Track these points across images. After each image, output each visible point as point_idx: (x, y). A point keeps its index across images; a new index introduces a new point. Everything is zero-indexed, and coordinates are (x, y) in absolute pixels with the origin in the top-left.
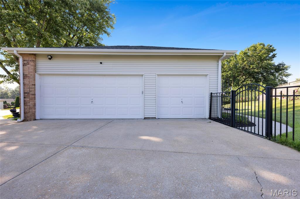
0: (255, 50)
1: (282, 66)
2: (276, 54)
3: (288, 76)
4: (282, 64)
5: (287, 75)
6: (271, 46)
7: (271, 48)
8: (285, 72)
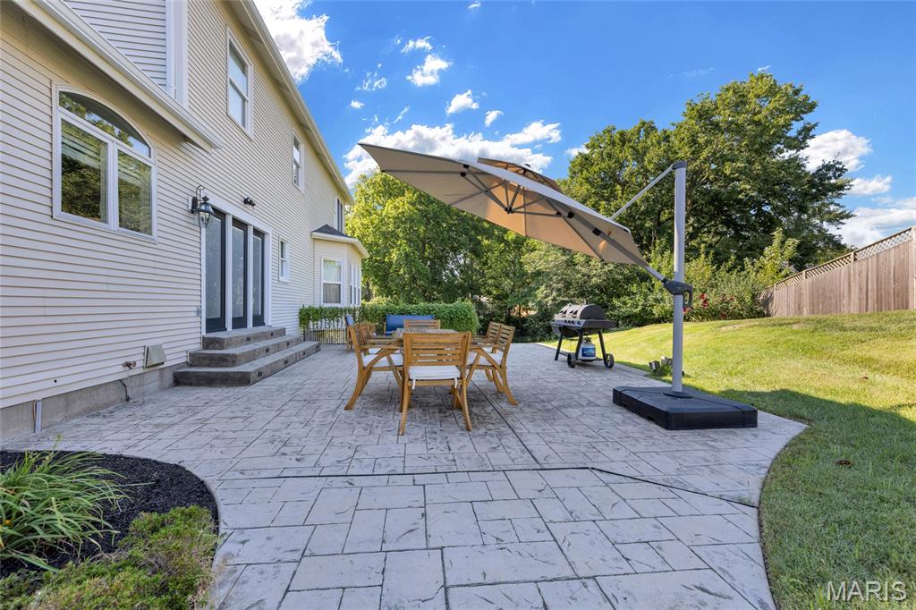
0: (741, 101)
1: (835, 174)
2: (816, 125)
3: (842, 219)
4: (834, 166)
5: (838, 218)
6: (796, 92)
7: (800, 98)
8: (832, 203)
